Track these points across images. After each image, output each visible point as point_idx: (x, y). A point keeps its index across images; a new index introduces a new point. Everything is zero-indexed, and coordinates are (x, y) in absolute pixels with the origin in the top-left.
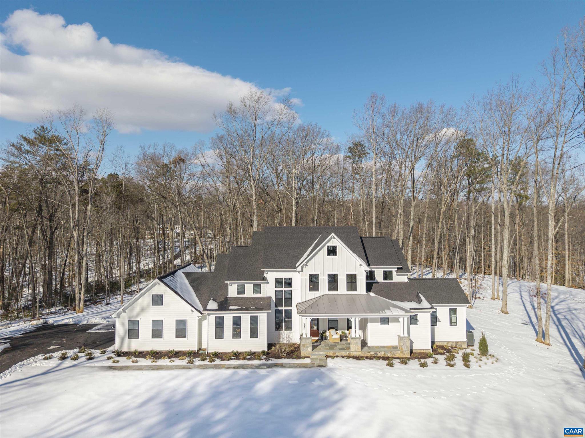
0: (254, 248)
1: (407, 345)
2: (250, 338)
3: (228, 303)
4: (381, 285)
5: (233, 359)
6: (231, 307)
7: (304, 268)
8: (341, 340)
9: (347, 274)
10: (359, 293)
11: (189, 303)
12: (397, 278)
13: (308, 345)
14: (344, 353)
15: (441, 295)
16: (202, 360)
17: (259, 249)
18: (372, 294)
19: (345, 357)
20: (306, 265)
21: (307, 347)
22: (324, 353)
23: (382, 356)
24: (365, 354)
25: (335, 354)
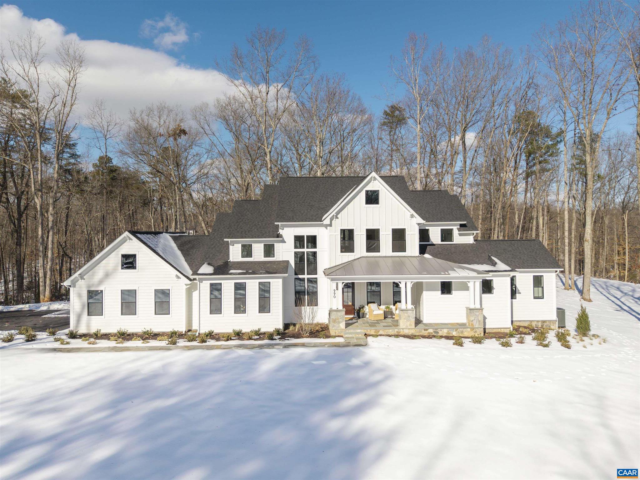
0: (265, 203)
1: (480, 320)
2: (259, 312)
3: (228, 267)
4: (438, 248)
5: (233, 340)
6: (231, 271)
7: (333, 222)
8: (385, 318)
9: (393, 229)
10: (410, 255)
11: (173, 266)
12: (459, 238)
13: (340, 320)
14: (391, 330)
15: (520, 258)
16: (189, 341)
17: (272, 204)
18: (427, 256)
19: (393, 336)
20: (337, 218)
21: (339, 323)
22: (363, 331)
23: (444, 335)
24: (420, 332)
25: (379, 332)
